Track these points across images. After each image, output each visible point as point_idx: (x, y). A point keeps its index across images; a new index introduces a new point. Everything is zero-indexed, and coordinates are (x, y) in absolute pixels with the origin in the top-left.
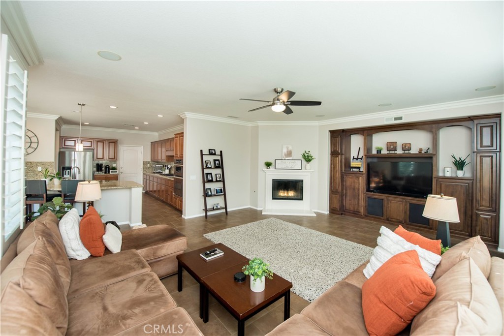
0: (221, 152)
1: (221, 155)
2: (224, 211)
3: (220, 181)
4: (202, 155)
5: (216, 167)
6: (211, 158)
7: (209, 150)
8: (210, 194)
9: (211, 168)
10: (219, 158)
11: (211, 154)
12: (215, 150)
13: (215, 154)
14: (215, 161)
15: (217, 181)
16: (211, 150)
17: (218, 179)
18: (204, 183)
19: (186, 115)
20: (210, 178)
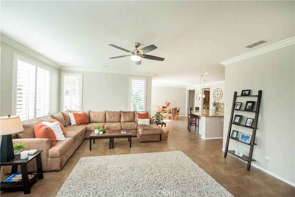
0: (260, 92)
1: (259, 96)
3: (250, 127)
4: (235, 96)
5: (246, 110)
6: (243, 100)
7: (243, 91)
8: (235, 136)
9: (239, 110)
10: (255, 99)
11: (243, 95)
12: (250, 91)
13: (248, 95)
14: (248, 102)
15: (246, 126)
16: (245, 91)
17: (248, 124)
18: (231, 124)
19: (222, 64)
20: (237, 120)
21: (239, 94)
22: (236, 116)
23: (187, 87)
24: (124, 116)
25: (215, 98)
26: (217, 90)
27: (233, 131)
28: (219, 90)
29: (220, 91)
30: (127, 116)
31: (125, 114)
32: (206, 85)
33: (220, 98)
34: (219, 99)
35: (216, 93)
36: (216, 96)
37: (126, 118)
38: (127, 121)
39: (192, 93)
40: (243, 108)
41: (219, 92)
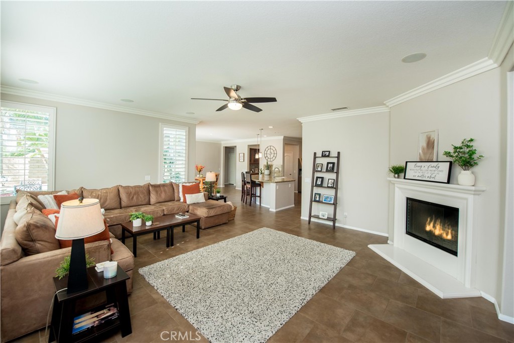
0: (339, 153)
1: (338, 157)
2: (331, 223)
3: (332, 187)
4: (315, 157)
5: (327, 171)
6: (324, 161)
7: (323, 152)
8: (318, 199)
9: (321, 171)
10: (335, 160)
11: (323, 156)
12: (329, 152)
13: (328, 156)
14: (328, 163)
15: (328, 187)
16: (325, 152)
17: (330, 185)
18: (313, 187)
19: (300, 120)
20: (319, 182)
21: (319, 154)
22: (317, 178)
23: (222, 142)
24: (157, 192)
25: (267, 158)
26: (270, 147)
27: (315, 194)
28: (272, 148)
29: (274, 149)
30: (161, 192)
31: (157, 189)
32: (253, 141)
33: (274, 158)
34: (272, 160)
35: (269, 152)
36: (269, 156)
37: (160, 195)
38: (163, 201)
39: (229, 151)
40: (324, 169)
41: (272, 151)
